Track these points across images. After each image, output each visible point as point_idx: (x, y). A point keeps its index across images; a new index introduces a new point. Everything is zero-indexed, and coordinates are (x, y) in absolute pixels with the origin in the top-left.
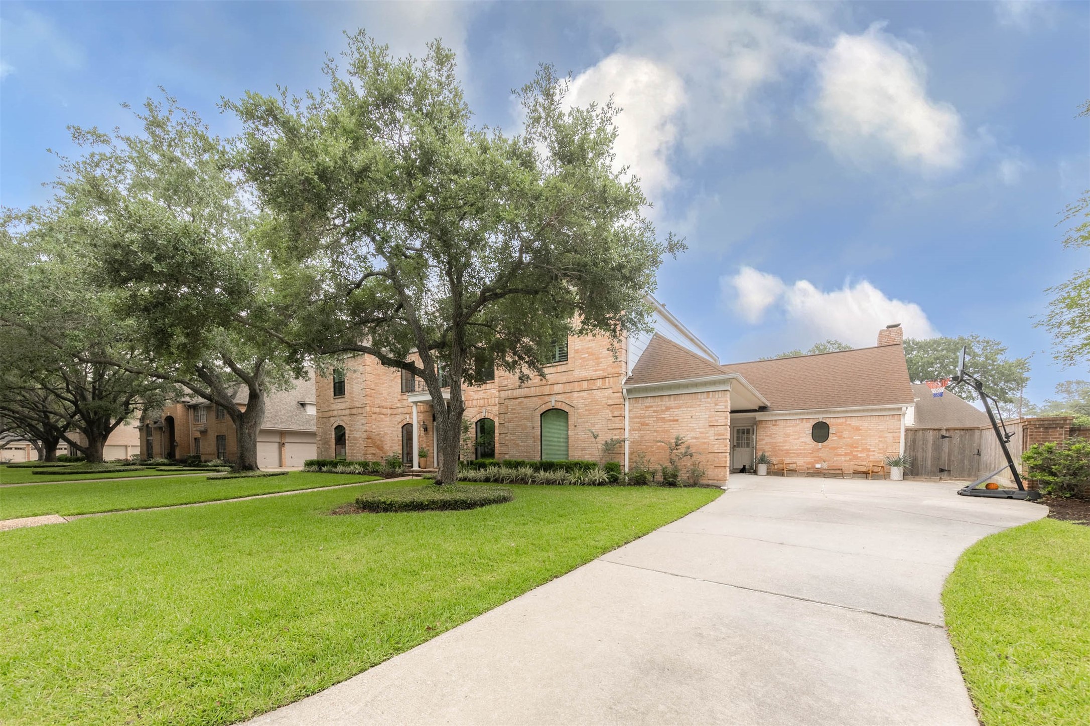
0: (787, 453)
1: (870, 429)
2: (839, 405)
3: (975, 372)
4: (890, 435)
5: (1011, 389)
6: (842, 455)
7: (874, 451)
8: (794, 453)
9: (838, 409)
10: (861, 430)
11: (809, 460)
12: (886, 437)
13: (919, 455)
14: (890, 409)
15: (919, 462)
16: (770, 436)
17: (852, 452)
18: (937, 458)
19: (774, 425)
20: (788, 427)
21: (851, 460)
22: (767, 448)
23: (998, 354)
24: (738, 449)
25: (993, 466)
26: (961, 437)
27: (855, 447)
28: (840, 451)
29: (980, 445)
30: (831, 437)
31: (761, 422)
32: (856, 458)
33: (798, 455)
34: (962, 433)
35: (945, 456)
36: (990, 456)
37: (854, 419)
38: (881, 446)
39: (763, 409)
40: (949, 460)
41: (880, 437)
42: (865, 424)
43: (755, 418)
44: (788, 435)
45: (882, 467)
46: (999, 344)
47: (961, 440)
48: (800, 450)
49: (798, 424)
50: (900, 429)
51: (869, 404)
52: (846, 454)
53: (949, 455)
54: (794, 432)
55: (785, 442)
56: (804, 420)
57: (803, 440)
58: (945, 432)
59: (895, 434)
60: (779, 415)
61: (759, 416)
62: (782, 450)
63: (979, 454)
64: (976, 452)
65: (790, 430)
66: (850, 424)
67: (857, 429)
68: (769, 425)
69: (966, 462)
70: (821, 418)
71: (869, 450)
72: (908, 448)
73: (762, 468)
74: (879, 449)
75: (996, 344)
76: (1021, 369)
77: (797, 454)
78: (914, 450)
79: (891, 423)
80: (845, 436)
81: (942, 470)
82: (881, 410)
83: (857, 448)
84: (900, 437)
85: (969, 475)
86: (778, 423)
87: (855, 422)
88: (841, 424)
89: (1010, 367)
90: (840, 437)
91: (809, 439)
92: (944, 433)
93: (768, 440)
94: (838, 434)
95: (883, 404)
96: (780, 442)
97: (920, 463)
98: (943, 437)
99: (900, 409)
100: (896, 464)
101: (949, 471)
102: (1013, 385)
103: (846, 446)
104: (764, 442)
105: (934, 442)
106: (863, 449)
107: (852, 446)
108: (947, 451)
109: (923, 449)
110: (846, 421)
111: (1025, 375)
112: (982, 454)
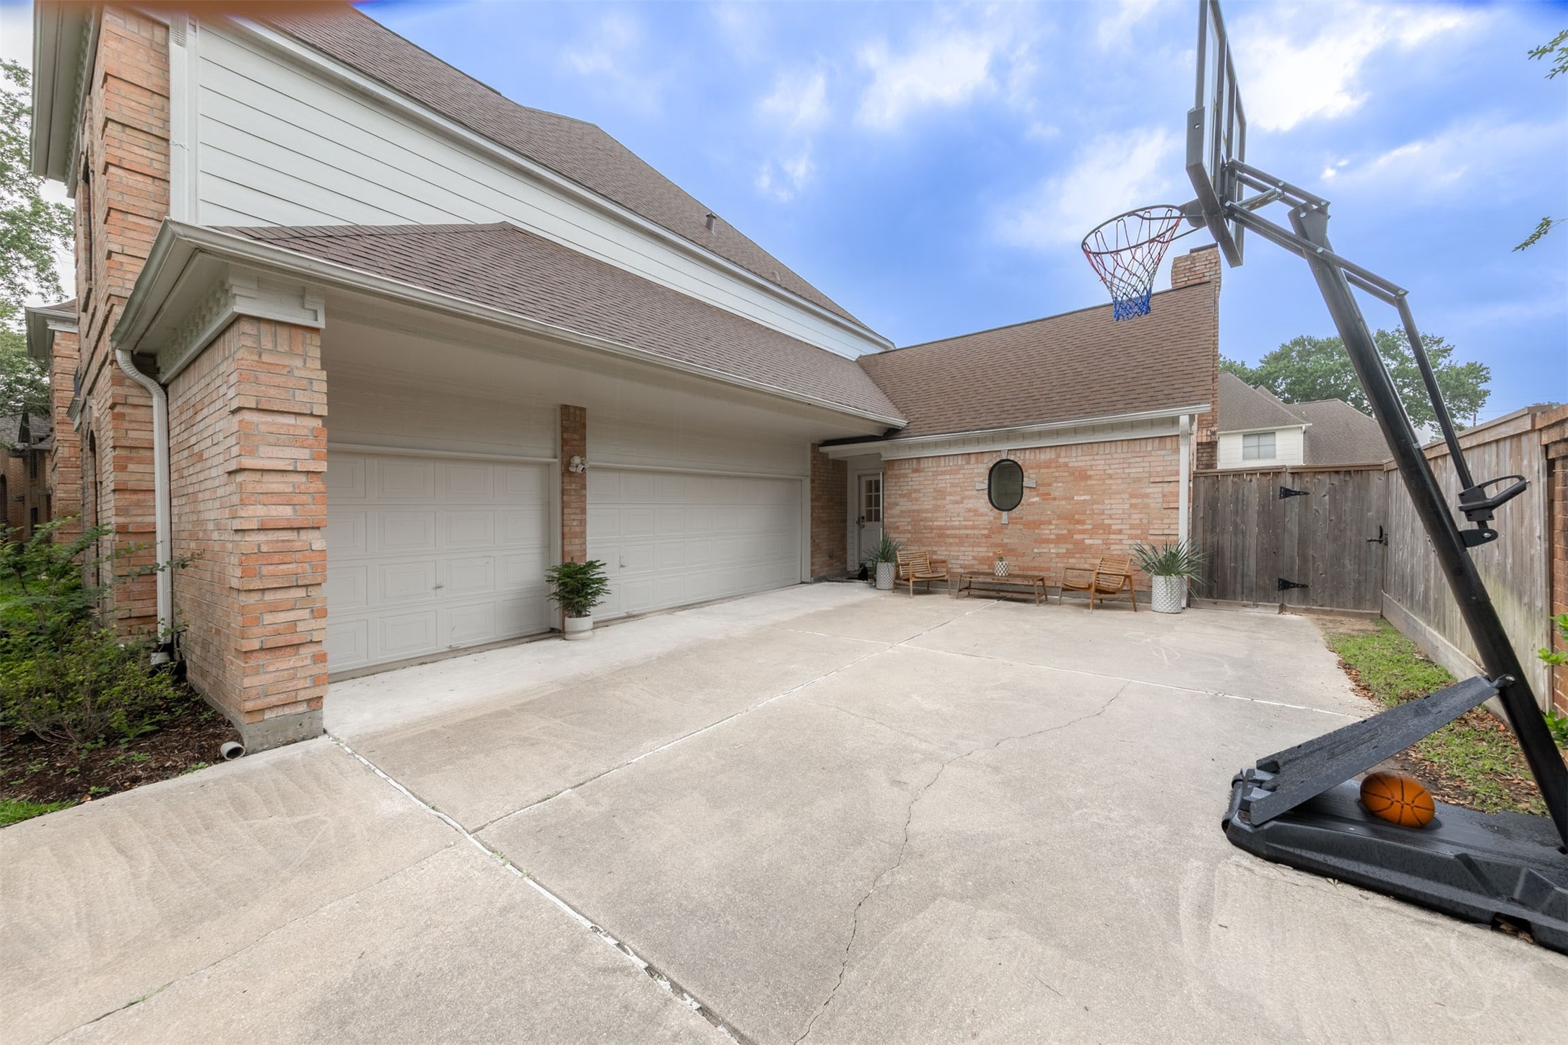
0: (942, 534)
1: (1111, 477)
2: (1041, 418)
3: (1405, 385)
4: (1156, 490)
5: (1459, 409)
6: (1048, 541)
7: (1120, 532)
8: (955, 536)
9: (1036, 428)
10: (1090, 477)
11: (983, 551)
12: (1147, 496)
13: (1227, 542)
14: (1152, 423)
15: (1227, 562)
16: (907, 496)
17: (1071, 533)
18: (1272, 552)
19: (916, 471)
20: (944, 473)
21: (1069, 554)
22: (904, 523)
23: (1439, 356)
24: (868, 524)
25: (1421, 588)
26: (1333, 491)
27: (1078, 522)
28: (1046, 532)
29: (1386, 515)
30: (1030, 498)
31: (891, 463)
32: (1081, 548)
33: (962, 540)
34: (1336, 480)
35: (1290, 545)
36: (1413, 554)
37: (1074, 451)
38: (1136, 518)
39: (891, 433)
40: (1304, 558)
41: (1131, 497)
42: (1099, 463)
43: (879, 455)
44: (941, 493)
45: (1127, 577)
46: (1439, 341)
47: (1333, 501)
48: (966, 527)
49: (961, 468)
50: (1177, 473)
51: (1105, 412)
52: (1060, 539)
53: (1303, 542)
54: (953, 485)
55: (937, 509)
56: (973, 459)
57: (970, 504)
58: (1289, 479)
59: (1168, 488)
60: (923, 446)
61: (886, 450)
62: (932, 529)
63: (1382, 539)
64: (1376, 535)
65: (945, 481)
66: (1066, 465)
67: (1082, 476)
68: (906, 469)
69: (1349, 565)
70: (1004, 449)
71: (1108, 530)
72: (1200, 524)
73: (885, 572)
74: (1132, 527)
75: (1435, 342)
76: (1476, 378)
77: (960, 537)
78: (1213, 530)
79: (1156, 459)
80: (1057, 494)
81: (1285, 585)
82: (1133, 425)
83: (1082, 522)
84: (1177, 495)
85: (1358, 602)
86: (924, 464)
87: (1077, 460)
88: (1047, 465)
89: (1458, 374)
90: (1046, 496)
91: (983, 503)
92: (1288, 482)
93: (905, 505)
94: (1042, 490)
95: (1137, 409)
96: (927, 511)
97: (1229, 564)
98: (1287, 493)
99: (1174, 421)
100: (1168, 566)
101: (1304, 586)
102: (1465, 403)
103: (1059, 517)
104: (897, 511)
105: (1262, 506)
106: (1096, 527)
107: (1070, 518)
108: (1296, 531)
109: (1236, 525)
110: (1058, 456)
111: (1482, 387)
112: (1392, 545)
